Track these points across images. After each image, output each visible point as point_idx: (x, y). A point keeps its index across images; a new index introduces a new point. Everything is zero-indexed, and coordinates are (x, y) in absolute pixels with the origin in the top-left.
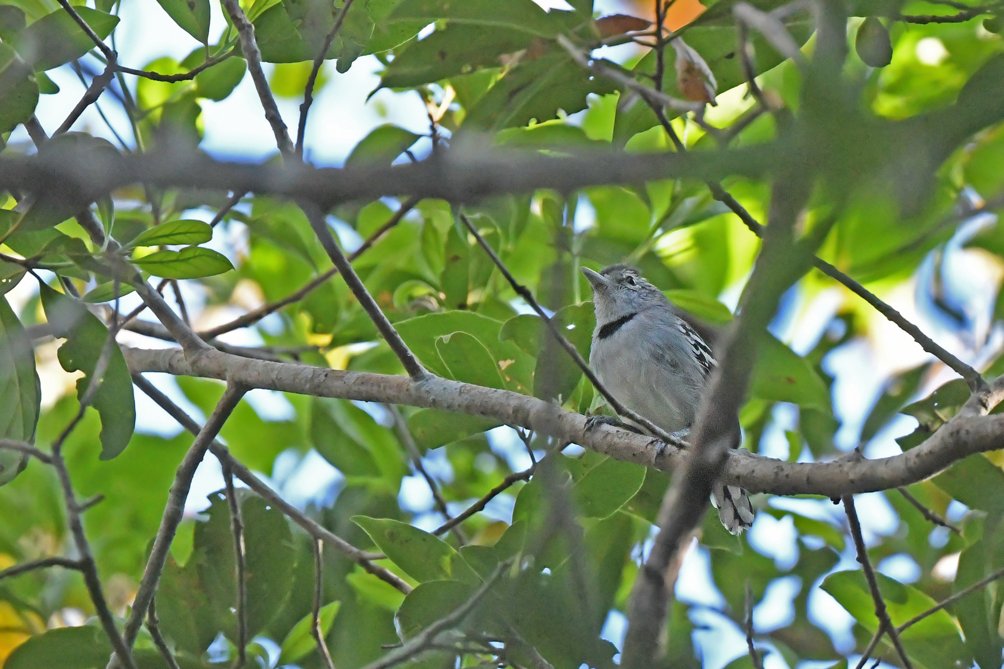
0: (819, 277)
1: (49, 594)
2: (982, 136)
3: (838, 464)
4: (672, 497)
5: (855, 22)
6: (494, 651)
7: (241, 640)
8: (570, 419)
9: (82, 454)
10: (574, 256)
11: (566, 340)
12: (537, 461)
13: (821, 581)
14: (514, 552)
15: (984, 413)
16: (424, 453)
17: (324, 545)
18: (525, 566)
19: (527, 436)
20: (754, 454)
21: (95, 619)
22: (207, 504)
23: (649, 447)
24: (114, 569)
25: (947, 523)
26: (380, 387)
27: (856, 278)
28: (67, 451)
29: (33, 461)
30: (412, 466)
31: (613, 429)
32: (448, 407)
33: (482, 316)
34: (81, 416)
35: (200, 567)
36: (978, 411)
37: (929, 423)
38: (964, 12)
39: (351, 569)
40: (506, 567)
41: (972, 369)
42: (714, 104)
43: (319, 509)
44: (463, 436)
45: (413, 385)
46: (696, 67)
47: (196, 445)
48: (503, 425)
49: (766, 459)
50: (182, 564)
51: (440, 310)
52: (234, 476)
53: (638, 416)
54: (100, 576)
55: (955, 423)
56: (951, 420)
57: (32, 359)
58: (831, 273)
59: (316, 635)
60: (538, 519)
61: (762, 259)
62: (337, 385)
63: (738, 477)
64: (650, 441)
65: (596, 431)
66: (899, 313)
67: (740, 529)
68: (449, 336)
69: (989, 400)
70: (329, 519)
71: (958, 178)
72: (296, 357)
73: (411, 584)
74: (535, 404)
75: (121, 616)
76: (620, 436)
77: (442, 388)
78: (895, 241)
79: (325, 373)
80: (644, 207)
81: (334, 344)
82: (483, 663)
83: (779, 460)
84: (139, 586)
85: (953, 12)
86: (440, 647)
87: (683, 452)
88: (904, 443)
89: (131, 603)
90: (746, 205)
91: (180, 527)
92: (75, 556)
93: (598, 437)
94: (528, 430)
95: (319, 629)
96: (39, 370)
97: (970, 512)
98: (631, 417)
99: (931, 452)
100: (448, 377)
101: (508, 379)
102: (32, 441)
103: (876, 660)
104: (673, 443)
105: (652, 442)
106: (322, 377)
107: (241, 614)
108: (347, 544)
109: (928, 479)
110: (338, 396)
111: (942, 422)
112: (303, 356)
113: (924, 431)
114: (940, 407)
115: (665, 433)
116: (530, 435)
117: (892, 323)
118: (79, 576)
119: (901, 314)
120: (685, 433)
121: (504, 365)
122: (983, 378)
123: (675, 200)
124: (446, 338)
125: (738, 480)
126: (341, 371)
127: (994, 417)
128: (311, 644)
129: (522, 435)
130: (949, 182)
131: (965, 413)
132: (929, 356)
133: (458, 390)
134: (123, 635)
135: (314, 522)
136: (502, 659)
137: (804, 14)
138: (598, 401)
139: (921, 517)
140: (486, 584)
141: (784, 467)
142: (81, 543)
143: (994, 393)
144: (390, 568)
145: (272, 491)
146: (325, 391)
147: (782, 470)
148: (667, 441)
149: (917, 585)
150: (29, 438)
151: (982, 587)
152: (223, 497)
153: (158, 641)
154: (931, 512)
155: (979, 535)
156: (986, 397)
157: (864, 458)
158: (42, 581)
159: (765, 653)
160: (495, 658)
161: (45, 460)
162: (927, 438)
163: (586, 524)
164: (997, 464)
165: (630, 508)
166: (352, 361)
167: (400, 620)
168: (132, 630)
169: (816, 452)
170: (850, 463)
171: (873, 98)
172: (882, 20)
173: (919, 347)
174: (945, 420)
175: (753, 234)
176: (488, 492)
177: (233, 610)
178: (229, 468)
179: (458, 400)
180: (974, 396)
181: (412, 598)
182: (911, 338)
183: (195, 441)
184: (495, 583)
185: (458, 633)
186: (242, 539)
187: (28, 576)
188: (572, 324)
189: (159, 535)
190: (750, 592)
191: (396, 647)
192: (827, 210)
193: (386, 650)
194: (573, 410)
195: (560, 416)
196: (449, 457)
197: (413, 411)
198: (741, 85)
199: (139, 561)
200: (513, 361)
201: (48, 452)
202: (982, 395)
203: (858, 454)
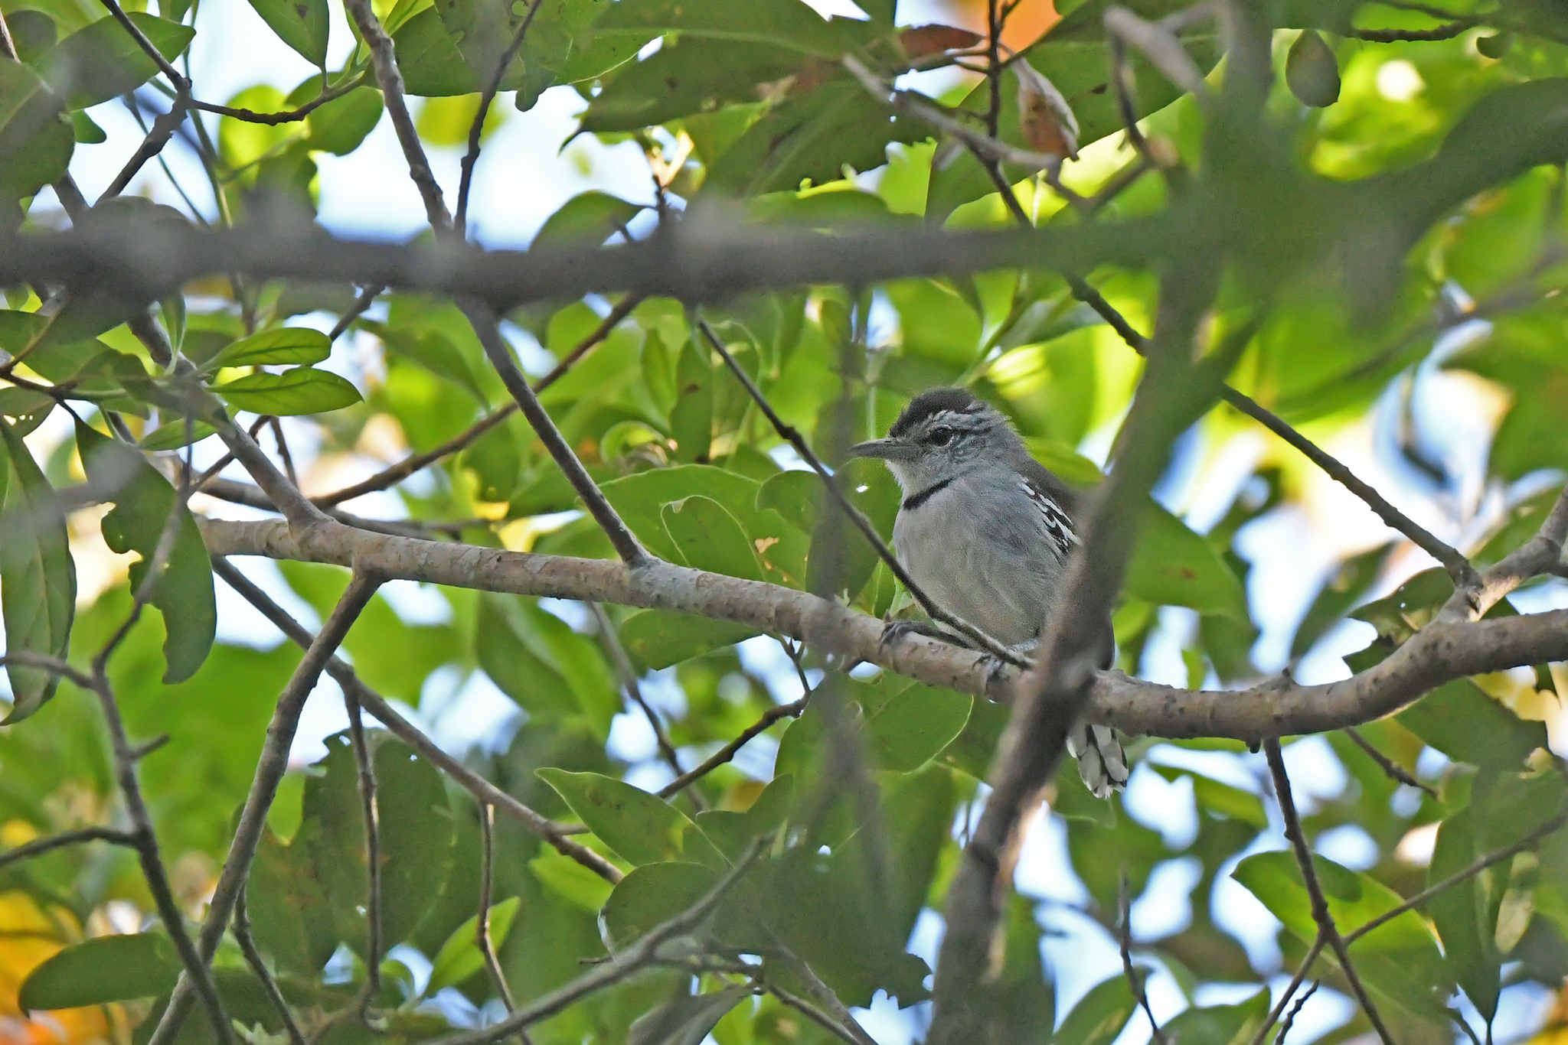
0: (1231, 413)
1: (89, 881)
2: (1475, 205)
3: (1258, 693)
4: (1010, 740)
5: (1284, 38)
6: (746, 970)
7: (372, 954)
8: (860, 624)
9: (138, 673)
10: (869, 386)
11: (855, 509)
12: (812, 687)
13: (1232, 866)
14: (775, 823)
15: (1474, 617)
16: (642, 673)
17: (496, 812)
18: (794, 841)
19: (797, 651)
20: (1132, 678)
21: (157, 923)
22: (323, 752)
23: (978, 667)
24: (184, 844)
25: (1418, 781)
26: (578, 576)
27: (1284, 417)
28: (114, 670)
29: (65, 684)
30: (626, 694)
31: (923, 640)
32: (680, 607)
33: (731, 474)
34: (135, 617)
35: (311, 845)
36: (1466, 615)
37: (1393, 633)
38: (1447, 23)
39: (536, 852)
40: (763, 844)
41: (1455, 552)
42: (1075, 158)
43: (487, 755)
44: (702, 650)
45: (627, 575)
46: (1048, 102)
47: (306, 664)
48: (761, 635)
49: (1151, 684)
50: (285, 840)
51: (669, 465)
52: (362, 710)
53: (961, 621)
54: (164, 857)
55: (1432, 632)
56: (1425, 628)
57: (62, 533)
58: (1247, 407)
59: (483, 946)
60: (813, 772)
61: (1145, 387)
62: (516, 574)
63: (1110, 712)
64: (977, 659)
65: (899, 643)
66: (1347, 468)
67: (1108, 790)
68: (681, 502)
69: (1481, 598)
70: (501, 770)
71: (1437, 271)
72: (455, 536)
73: (622, 870)
74: (809, 603)
75: (196, 916)
76: (933, 650)
77: (670, 579)
78: (1342, 361)
79: (498, 557)
80: (971, 313)
81: (512, 515)
82: (731, 987)
83: (1169, 687)
84: (222, 872)
85: (1431, 24)
86: (665, 962)
87: (1028, 675)
88: (1355, 662)
89: (209, 897)
90: (1121, 306)
91: (283, 783)
92: (127, 825)
93: (902, 653)
94: (797, 642)
95: (488, 937)
96: (74, 549)
97: (1453, 765)
98: (951, 622)
99: (1394, 675)
100: (681, 563)
101: (769, 567)
102: (63, 655)
103: (1313, 984)
104: (1013, 661)
105: (981, 660)
106: (494, 563)
107: (372, 914)
108: (531, 812)
109: (1390, 715)
110: (517, 590)
111: (1412, 631)
112: (466, 534)
113: (1384, 645)
114: (1410, 609)
115: (1000, 646)
116: (801, 649)
117: (1338, 483)
118: (132, 855)
119: (1351, 470)
120: (1031, 646)
121: (763, 545)
122: (1472, 565)
123: (1020, 304)
124: (678, 505)
125: (1108, 716)
126: (521, 554)
127: (1488, 623)
128: (477, 960)
129: (789, 650)
130: (1423, 274)
131: (1446, 617)
132: (1393, 533)
133: (694, 582)
134: (197, 944)
135: (481, 779)
136: (759, 981)
137: (1208, 25)
138: (902, 600)
139: (1380, 772)
140: (735, 869)
141: (1177, 697)
142: (136, 807)
143: (1489, 587)
144: (591, 845)
145: (418, 731)
146: (497, 582)
147: (1174, 701)
148: (1004, 657)
149: (1374, 872)
150: (58, 651)
151: (1471, 876)
152: (346, 741)
153: (248, 953)
154: (1395, 764)
155: (1466, 800)
156: (1476, 594)
157: (1295, 683)
158: (80, 862)
159: (1147, 972)
160: (749, 980)
161: (82, 682)
162: (1388, 654)
163: (885, 781)
164: (1494, 694)
165: (949, 759)
166: (539, 542)
167: (608, 923)
168: (211, 937)
169: (1225, 674)
170: (1275, 692)
171: (1311, 150)
172: (1323, 34)
173: (1377, 519)
174: (1416, 628)
175: (1131, 350)
176: (739, 733)
177: (362, 910)
178: (356, 698)
179: (696, 596)
180: (1459, 592)
181: (623, 888)
182: (1366, 507)
183: (304, 657)
184: (746, 868)
185: (690, 941)
186: (374, 802)
187: (57, 854)
188: (863, 485)
189: (250, 798)
190: (1126, 883)
191: (601, 962)
192: (1242, 314)
193: (585, 966)
194: (865, 613)
195: (845, 621)
196: (681, 679)
197: (629, 614)
198: (1115, 133)
199: (222, 833)
200: (777, 540)
201: (87, 671)
202: (1470, 592)
203: (1287, 679)
